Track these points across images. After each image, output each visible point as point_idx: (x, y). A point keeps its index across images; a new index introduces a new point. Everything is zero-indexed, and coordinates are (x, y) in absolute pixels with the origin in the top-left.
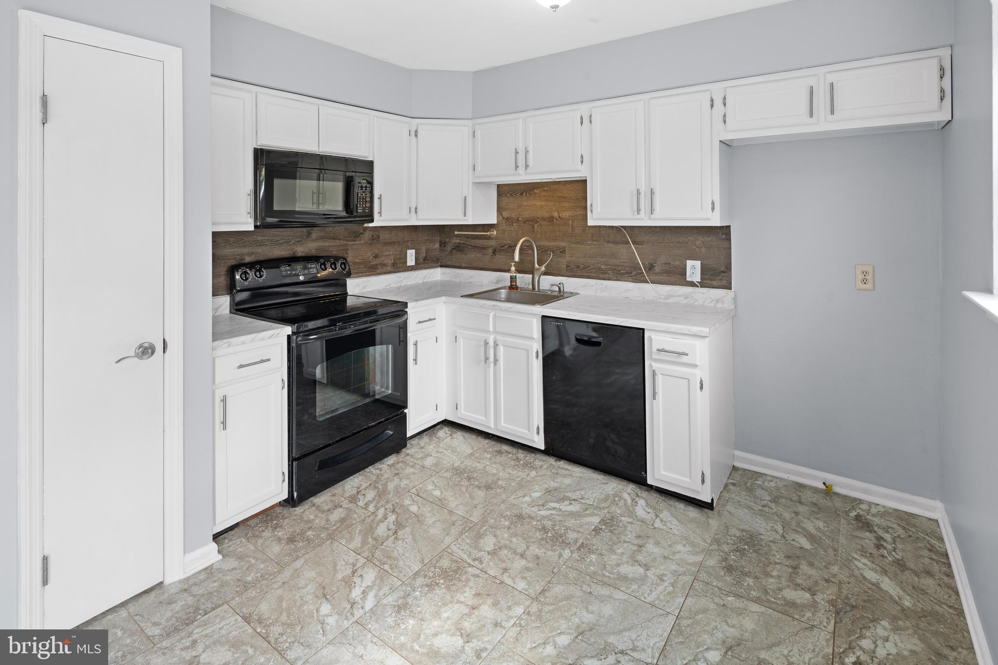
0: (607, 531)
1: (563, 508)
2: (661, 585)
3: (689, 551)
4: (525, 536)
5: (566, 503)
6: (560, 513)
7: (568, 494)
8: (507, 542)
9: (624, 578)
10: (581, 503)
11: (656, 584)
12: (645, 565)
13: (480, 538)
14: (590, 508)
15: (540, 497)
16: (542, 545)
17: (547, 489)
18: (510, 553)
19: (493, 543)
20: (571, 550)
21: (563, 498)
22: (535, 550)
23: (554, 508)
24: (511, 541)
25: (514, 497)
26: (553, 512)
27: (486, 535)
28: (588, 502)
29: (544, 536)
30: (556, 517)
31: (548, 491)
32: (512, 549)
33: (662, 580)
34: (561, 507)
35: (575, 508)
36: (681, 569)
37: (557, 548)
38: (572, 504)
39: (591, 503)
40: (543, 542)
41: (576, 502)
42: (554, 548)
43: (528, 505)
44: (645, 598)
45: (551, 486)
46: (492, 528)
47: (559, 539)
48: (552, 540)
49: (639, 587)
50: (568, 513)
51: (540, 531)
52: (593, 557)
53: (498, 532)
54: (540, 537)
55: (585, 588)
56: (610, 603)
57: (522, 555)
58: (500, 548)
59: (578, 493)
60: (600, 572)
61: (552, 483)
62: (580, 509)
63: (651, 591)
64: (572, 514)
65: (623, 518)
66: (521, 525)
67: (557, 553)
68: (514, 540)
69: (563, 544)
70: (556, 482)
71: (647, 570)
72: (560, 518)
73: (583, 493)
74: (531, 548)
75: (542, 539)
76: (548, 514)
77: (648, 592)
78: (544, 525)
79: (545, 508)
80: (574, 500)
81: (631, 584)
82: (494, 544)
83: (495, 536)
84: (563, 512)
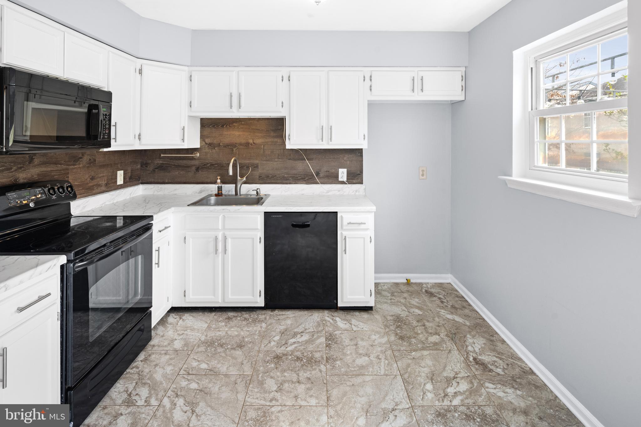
0: (333, 344)
1: (300, 340)
2: (381, 362)
3: (379, 337)
4: (291, 368)
5: (299, 336)
6: (300, 344)
7: (295, 330)
8: (283, 378)
9: (362, 367)
10: (307, 333)
11: (379, 362)
12: (366, 354)
13: (262, 384)
14: (314, 334)
15: (280, 339)
16: (305, 369)
17: (280, 332)
18: (290, 384)
19: (274, 383)
20: (324, 365)
21: (295, 334)
22: (303, 375)
23: (295, 343)
24: (285, 376)
25: (263, 346)
26: (296, 345)
27: (265, 380)
28: (310, 330)
29: (302, 363)
30: (300, 348)
31: (282, 333)
32: (289, 381)
33: (380, 359)
34: (298, 340)
35: (305, 337)
36: (383, 348)
37: (315, 367)
38: (302, 335)
39: (313, 331)
40: (305, 367)
41: (304, 333)
42: (313, 368)
43: (277, 347)
44: (380, 373)
45: (281, 329)
46: (265, 373)
47: (312, 361)
48: (309, 364)
49: (373, 368)
50: (304, 342)
51: (297, 361)
52: (338, 362)
53: (272, 374)
54: (300, 365)
55: (348, 383)
56: (367, 385)
57: (298, 382)
58: (281, 384)
59: (301, 327)
60: (348, 370)
61: (281, 327)
62: (309, 336)
63: (379, 367)
64: (307, 342)
65: (336, 333)
66: (283, 362)
67: (317, 370)
68: (286, 374)
69: (317, 363)
70: (283, 325)
71: (369, 357)
72: (303, 347)
73: (304, 326)
74: (300, 375)
75: (302, 366)
76: (294, 348)
77: (379, 369)
78: (296, 356)
79: (289, 345)
80: (302, 332)
81: (368, 369)
82: (276, 384)
83: (272, 377)
84: (301, 343)
